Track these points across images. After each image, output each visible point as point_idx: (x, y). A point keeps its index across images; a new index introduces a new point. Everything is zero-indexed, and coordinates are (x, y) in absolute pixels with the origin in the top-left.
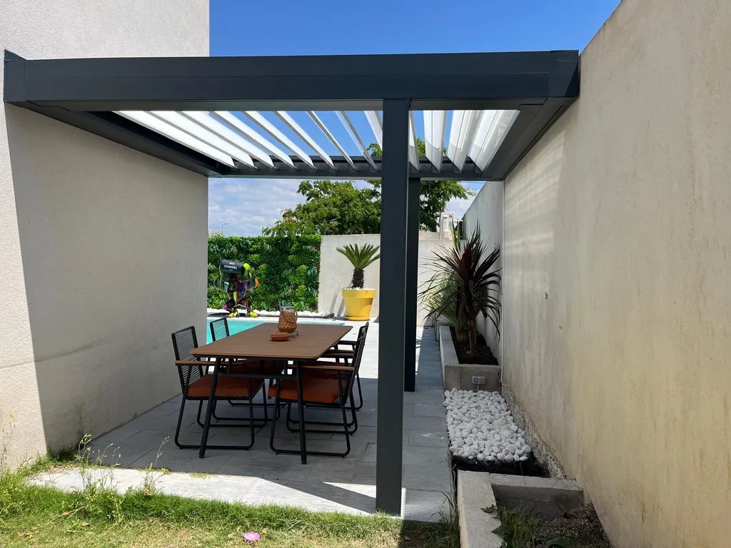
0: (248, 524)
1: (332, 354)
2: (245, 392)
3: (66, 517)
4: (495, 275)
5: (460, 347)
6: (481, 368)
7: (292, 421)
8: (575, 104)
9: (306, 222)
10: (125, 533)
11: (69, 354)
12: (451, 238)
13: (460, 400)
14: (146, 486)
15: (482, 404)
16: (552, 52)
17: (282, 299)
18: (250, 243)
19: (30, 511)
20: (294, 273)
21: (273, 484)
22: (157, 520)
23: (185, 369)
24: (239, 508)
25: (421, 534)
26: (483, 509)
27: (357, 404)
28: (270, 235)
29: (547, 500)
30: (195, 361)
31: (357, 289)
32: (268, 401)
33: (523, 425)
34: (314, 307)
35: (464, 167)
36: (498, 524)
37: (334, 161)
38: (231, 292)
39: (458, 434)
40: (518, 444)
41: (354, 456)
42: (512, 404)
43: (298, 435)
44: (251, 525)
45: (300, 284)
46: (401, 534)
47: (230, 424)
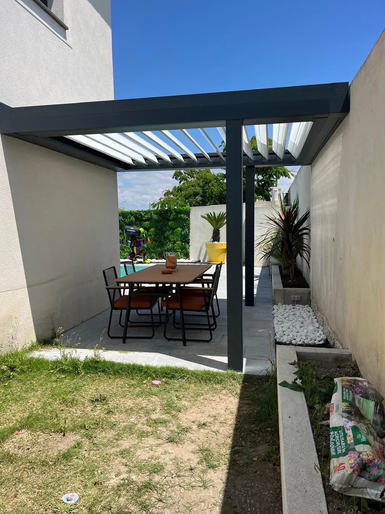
0: (154, 376)
1: (200, 281)
2: (148, 304)
3: (52, 373)
4: (307, 229)
5: (284, 278)
6: (297, 290)
7: (176, 323)
8: (348, 116)
9: (179, 198)
10: (86, 380)
11: (44, 283)
12: (279, 205)
13: (283, 310)
14: (95, 355)
15: (298, 313)
16: (331, 84)
17: (166, 251)
18: (143, 215)
19: (31, 371)
20: (173, 233)
21: (168, 356)
22: (102, 374)
23: (112, 291)
24: (148, 368)
25: (254, 381)
26: (289, 363)
27: (216, 314)
28: (156, 208)
29: (330, 360)
30: (116, 286)
31: (216, 242)
32: (161, 313)
33: (322, 324)
34: (187, 256)
35: (284, 157)
36: (297, 370)
37: (197, 157)
38: (132, 247)
39: (281, 329)
40: (318, 334)
41: (214, 342)
42: (317, 311)
43: (180, 331)
44: (156, 377)
45: (177, 241)
46: (243, 382)
47: (139, 325)
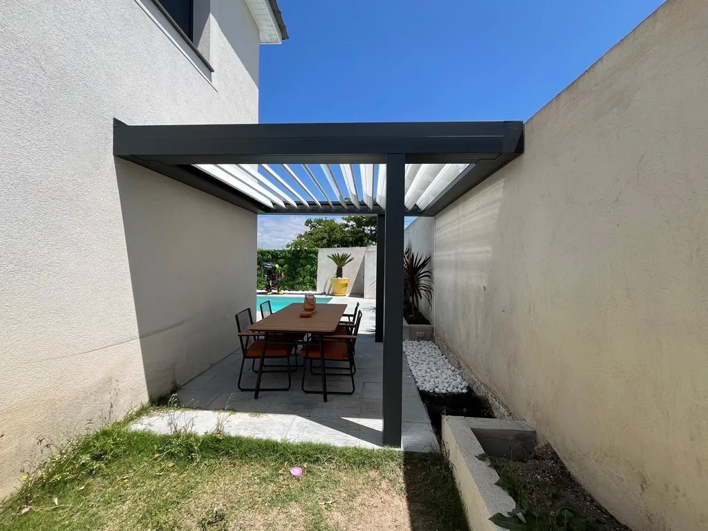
0: (293, 459)
2: (285, 353)
3: (157, 459)
6: (421, 327)
8: (520, 157)
9: (310, 241)
10: (200, 473)
11: (166, 329)
13: (411, 347)
14: (218, 430)
15: (426, 350)
16: (505, 122)
17: (297, 284)
18: (278, 253)
19: (129, 454)
20: (303, 270)
22: (225, 458)
23: (244, 339)
24: (286, 447)
25: (417, 463)
26: (476, 456)
28: (289, 248)
30: (251, 333)
31: (339, 278)
33: (458, 366)
34: (314, 288)
38: (268, 281)
39: (418, 373)
40: (458, 380)
44: (295, 461)
45: (307, 276)
46: (404, 464)
